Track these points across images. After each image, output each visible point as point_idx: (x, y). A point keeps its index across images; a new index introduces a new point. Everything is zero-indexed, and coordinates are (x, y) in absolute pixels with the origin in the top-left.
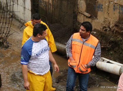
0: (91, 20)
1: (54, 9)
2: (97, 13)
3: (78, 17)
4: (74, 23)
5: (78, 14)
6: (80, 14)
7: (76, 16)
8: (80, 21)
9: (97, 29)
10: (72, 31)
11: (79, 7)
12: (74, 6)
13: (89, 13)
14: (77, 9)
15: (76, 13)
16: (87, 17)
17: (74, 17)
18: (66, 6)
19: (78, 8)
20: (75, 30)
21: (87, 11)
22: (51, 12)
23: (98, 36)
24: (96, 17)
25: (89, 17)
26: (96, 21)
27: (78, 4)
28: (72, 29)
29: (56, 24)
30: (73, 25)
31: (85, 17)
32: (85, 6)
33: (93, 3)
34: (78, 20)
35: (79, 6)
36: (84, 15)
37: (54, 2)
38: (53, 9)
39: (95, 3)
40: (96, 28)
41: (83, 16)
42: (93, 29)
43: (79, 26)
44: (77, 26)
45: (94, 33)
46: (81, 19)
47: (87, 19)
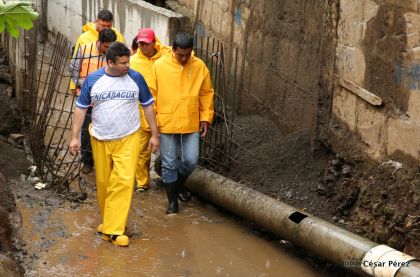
0: (384, 118)
1: (250, 64)
2: (406, 96)
3: (337, 102)
4: (320, 121)
5: (337, 91)
6: (343, 93)
7: (330, 97)
8: (342, 118)
9: (406, 152)
10: (313, 148)
11: (340, 68)
12: (323, 63)
13: (378, 94)
14: (331, 73)
15: (330, 88)
16: (368, 105)
17: (320, 100)
18: (291, 60)
19: (336, 70)
20: (323, 145)
21: (371, 83)
22: (238, 72)
23: (410, 180)
24: (404, 109)
25: (378, 108)
26: (401, 122)
27: (335, 57)
28: (312, 143)
29: (256, 118)
30: (317, 128)
31: (362, 105)
32: (363, 65)
33: (391, 60)
34: (335, 111)
35: (340, 65)
36: (358, 97)
37: (250, 39)
38: (246, 64)
39: (400, 61)
40: (401, 147)
41: (354, 98)
42: (390, 151)
43: (339, 133)
44: (331, 135)
45: (394, 168)
46: (346, 109)
47: (370, 114)
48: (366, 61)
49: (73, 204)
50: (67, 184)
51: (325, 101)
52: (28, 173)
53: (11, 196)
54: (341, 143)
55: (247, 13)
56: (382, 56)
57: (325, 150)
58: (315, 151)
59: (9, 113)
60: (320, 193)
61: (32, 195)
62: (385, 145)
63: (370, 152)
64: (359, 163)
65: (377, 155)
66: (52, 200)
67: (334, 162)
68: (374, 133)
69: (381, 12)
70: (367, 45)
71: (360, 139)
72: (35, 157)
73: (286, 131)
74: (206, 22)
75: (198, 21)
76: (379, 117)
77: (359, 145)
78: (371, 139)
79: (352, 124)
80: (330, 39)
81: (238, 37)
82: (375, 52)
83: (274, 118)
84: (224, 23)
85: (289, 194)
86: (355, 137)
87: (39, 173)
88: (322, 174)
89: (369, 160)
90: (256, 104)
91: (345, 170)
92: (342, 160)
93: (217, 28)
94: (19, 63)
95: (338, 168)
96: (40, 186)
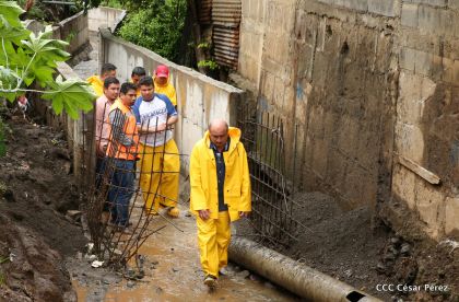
0: (442, 197)
1: (312, 140)
3: (396, 180)
4: (380, 198)
5: (397, 168)
6: (402, 171)
7: (390, 175)
8: (401, 195)
10: (372, 227)
11: (399, 145)
12: (383, 140)
13: (436, 172)
14: (391, 151)
15: (390, 165)
16: (426, 183)
17: (380, 178)
18: (352, 137)
19: (395, 147)
20: (382, 223)
21: (429, 162)
22: (300, 147)
25: (437, 186)
27: (395, 135)
28: (372, 221)
29: (319, 196)
30: (377, 206)
31: (421, 183)
32: (422, 144)
33: (448, 139)
34: (394, 188)
35: (399, 142)
36: (417, 175)
37: (312, 114)
38: (308, 140)
41: (413, 176)
42: (448, 230)
43: (398, 212)
44: (391, 213)
45: (451, 247)
46: (404, 186)
47: (428, 193)
48: (424, 138)
49: (130, 282)
50: (124, 262)
51: (385, 178)
52: (85, 250)
53: (66, 274)
54: (400, 221)
55: (308, 88)
56: (440, 135)
57: (385, 228)
58: (375, 229)
59: (66, 189)
60: (380, 272)
61: (88, 274)
62: (443, 224)
63: (428, 230)
64: (417, 242)
65: (435, 235)
66: (109, 279)
67: (393, 240)
68: (433, 212)
69: (438, 90)
70: (425, 123)
71: (418, 217)
72: (92, 233)
73: (347, 208)
74: (268, 97)
75: (261, 95)
76: (437, 196)
77: (418, 223)
78: (429, 217)
79: (411, 202)
80: (389, 116)
81: (300, 112)
82: (432, 130)
83: (334, 195)
84: (286, 98)
85: (349, 273)
86: (413, 216)
87: (96, 251)
88: (382, 253)
89: (428, 238)
90: (317, 180)
91: (405, 248)
92: (401, 238)
93: (279, 102)
94: (77, 138)
95: (398, 246)
96: (97, 264)
